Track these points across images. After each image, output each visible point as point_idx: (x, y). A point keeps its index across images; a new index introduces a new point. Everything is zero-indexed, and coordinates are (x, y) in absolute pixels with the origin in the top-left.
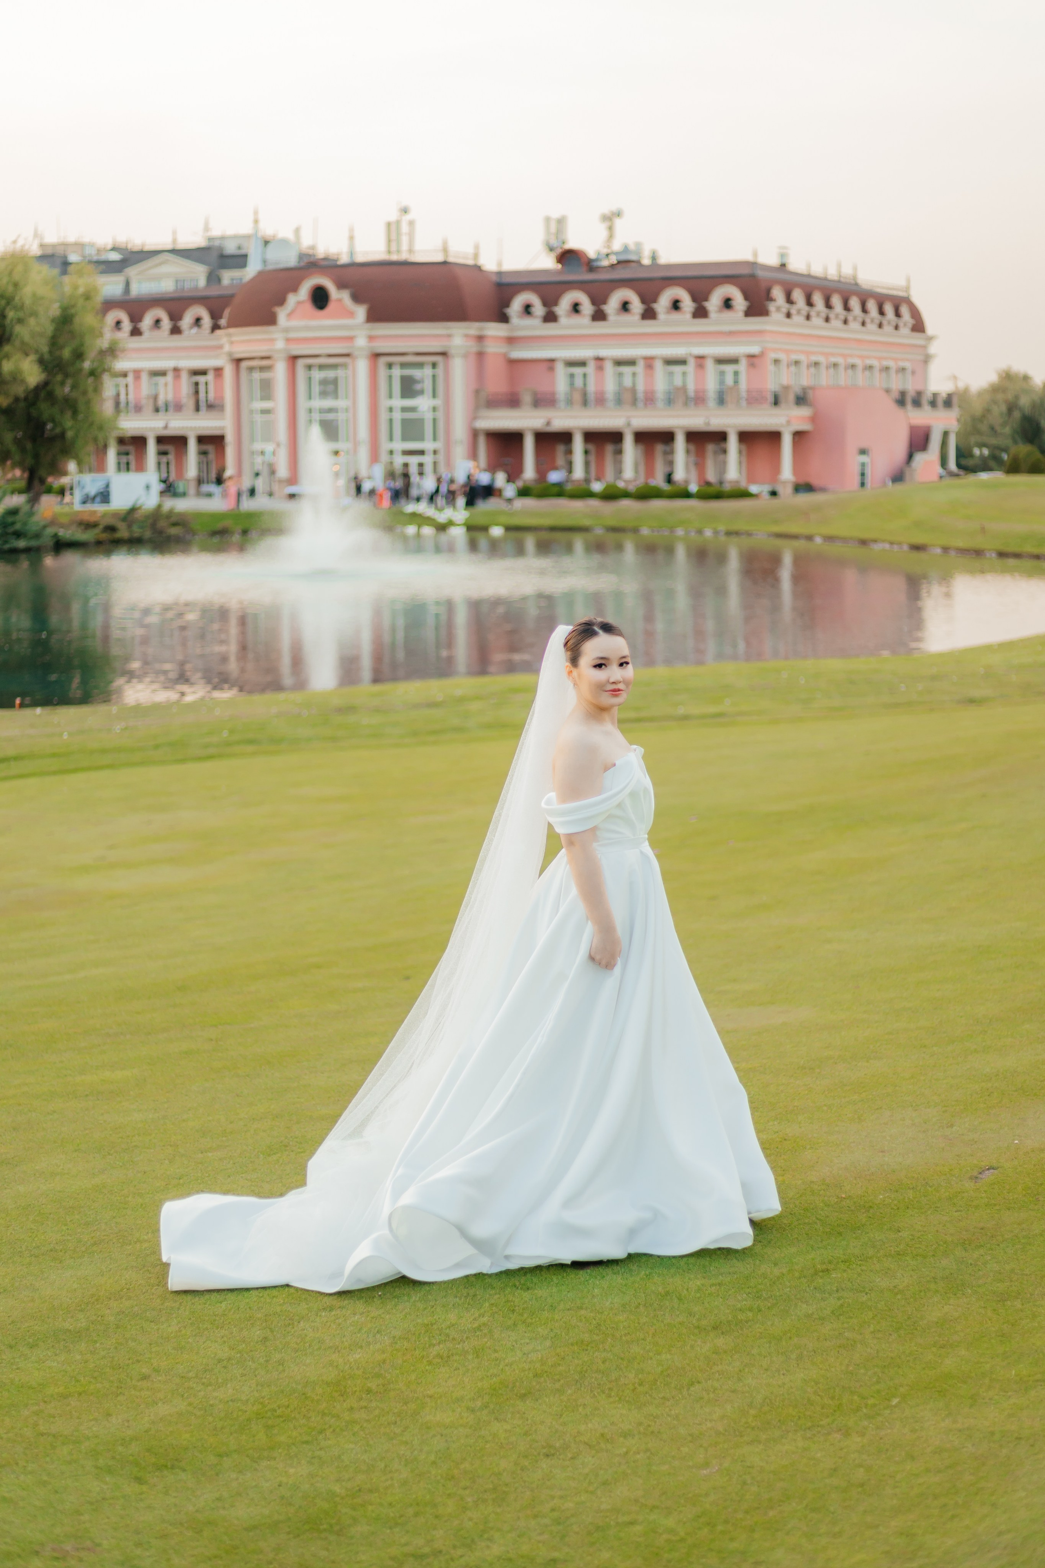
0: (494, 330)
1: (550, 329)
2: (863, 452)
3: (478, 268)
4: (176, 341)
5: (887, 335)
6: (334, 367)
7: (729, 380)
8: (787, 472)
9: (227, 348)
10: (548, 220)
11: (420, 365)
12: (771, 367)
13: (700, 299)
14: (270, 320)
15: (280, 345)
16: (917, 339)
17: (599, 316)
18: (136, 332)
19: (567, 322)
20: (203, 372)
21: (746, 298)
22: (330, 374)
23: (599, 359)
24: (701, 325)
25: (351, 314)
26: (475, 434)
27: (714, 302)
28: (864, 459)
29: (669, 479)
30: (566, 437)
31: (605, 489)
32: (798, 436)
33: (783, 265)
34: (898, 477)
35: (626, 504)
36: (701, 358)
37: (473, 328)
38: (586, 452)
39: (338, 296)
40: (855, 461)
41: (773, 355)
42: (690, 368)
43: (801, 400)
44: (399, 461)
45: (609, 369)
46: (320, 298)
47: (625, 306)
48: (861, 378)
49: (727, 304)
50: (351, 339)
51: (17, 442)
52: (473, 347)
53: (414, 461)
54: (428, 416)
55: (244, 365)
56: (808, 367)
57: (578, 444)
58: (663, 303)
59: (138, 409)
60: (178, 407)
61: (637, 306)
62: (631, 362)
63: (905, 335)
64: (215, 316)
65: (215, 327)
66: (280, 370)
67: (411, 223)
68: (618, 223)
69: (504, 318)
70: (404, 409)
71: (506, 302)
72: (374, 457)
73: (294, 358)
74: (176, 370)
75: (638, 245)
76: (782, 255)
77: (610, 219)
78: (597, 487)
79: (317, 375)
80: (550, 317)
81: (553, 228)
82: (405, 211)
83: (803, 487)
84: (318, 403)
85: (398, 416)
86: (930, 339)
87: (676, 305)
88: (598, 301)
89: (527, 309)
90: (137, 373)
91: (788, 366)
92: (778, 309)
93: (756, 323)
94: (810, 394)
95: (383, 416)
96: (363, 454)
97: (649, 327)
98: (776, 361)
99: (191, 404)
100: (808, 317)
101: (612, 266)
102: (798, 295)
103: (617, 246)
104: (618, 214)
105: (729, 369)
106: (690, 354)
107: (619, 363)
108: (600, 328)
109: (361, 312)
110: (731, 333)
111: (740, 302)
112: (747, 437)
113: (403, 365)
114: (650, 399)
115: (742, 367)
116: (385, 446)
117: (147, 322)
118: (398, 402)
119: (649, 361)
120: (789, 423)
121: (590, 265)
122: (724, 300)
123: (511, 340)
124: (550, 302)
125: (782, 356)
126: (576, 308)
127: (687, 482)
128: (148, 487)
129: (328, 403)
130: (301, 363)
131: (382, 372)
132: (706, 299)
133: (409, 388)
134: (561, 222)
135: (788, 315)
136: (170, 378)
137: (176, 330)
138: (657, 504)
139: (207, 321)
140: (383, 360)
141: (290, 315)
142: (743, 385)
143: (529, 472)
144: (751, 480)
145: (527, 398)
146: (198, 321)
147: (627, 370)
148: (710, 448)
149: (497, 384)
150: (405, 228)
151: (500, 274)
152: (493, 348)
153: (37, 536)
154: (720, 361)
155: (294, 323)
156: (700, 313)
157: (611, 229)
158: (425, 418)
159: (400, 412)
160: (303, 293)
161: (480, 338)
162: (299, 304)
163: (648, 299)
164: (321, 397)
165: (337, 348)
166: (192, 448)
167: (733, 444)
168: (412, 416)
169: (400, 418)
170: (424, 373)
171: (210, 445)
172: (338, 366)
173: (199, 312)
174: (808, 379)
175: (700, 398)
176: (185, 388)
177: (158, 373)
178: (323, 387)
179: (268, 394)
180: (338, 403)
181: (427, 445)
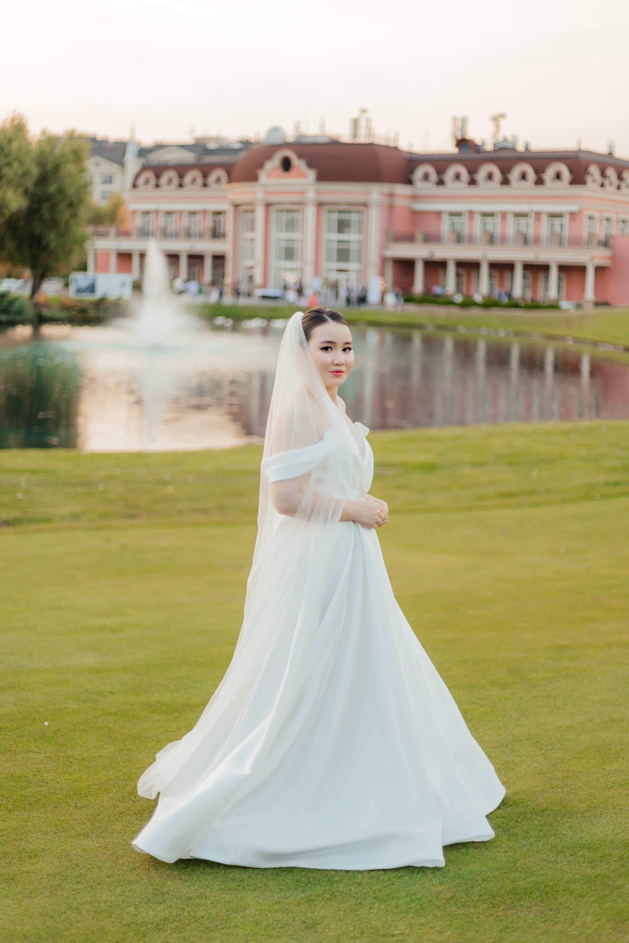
0: (401, 189)
1: (440, 191)
3: (396, 148)
4: (205, 192)
6: (294, 211)
7: (557, 229)
8: (590, 294)
9: (230, 197)
10: (455, 119)
11: (349, 212)
12: (586, 221)
13: (539, 171)
14: (254, 178)
15: (260, 195)
17: (472, 182)
18: (181, 186)
19: (451, 187)
20: (218, 213)
21: (571, 171)
22: (290, 216)
23: (471, 213)
24: (540, 190)
25: (305, 176)
26: (384, 260)
27: (549, 175)
29: (510, 296)
30: (442, 265)
31: (463, 301)
32: (600, 270)
33: (610, 154)
35: (475, 312)
36: (538, 214)
37: (386, 188)
38: (458, 275)
39: (298, 163)
41: (588, 213)
42: (531, 220)
43: (605, 244)
44: (332, 276)
45: (478, 219)
46: (286, 165)
47: (490, 177)
49: (558, 176)
50: (303, 193)
51: (19, 248)
52: (386, 201)
53: (342, 276)
54: (353, 247)
55: (242, 208)
56: (618, 222)
57: (452, 269)
58: (514, 174)
59: (176, 235)
60: (201, 236)
61: (498, 176)
62: (491, 215)
64: (229, 175)
65: (229, 182)
66: (260, 213)
67: (368, 120)
68: (503, 123)
69: (409, 182)
70: (339, 241)
71: (412, 171)
72: (317, 272)
73: (268, 205)
74: (204, 212)
75: (515, 138)
76: (611, 147)
77: (497, 119)
78: (459, 299)
79: (284, 217)
80: (441, 182)
81: (459, 124)
82: (364, 111)
83: (601, 303)
84: (285, 235)
85: (335, 246)
87: (524, 177)
88: (472, 171)
89: (426, 177)
90: (181, 213)
91: (601, 221)
92: (594, 181)
93: (577, 190)
94: (611, 241)
95: (324, 246)
96: (309, 270)
97: (505, 191)
98: (591, 218)
99: (208, 233)
100: (619, 188)
101: (495, 151)
102: (611, 172)
103: (500, 138)
104: (502, 116)
105: (557, 221)
106: (532, 211)
107: (485, 215)
108: (473, 191)
109: (312, 175)
110: (560, 197)
111: (566, 175)
112: (564, 269)
113: (340, 212)
114: (503, 240)
115: (566, 220)
116: (325, 265)
117: (188, 179)
118: (336, 236)
119: (504, 215)
120: (592, 260)
121: (477, 149)
122: (556, 174)
123: (414, 198)
124: (440, 172)
125: (596, 214)
126: (458, 177)
127: (523, 298)
128: (123, 284)
129: (290, 235)
130: (274, 208)
131: (325, 216)
132: (543, 172)
133: (342, 226)
134: (464, 121)
135: (602, 185)
136: (199, 217)
137: (205, 185)
138: (496, 313)
139: (224, 179)
140: (326, 208)
141: (269, 176)
142: (566, 232)
143: (418, 287)
144: (568, 298)
145: (419, 236)
146: (218, 180)
147: (489, 220)
148: (541, 276)
149: (401, 226)
150: (363, 123)
151: (411, 153)
152: (400, 203)
153: (20, 312)
154: (553, 215)
155: (271, 181)
156: (540, 182)
157: (497, 127)
158: (351, 248)
159: (336, 243)
160: (276, 161)
161: (391, 195)
162: (274, 169)
163: (505, 171)
164: (286, 231)
165: (296, 198)
166: (208, 263)
167: (554, 273)
168: (344, 246)
169: (336, 248)
170: (354, 217)
171: (218, 261)
172: (298, 211)
173: (220, 173)
174: (614, 230)
175: (537, 241)
176: (209, 223)
177: (193, 213)
178: (287, 224)
179: (252, 229)
180: (296, 235)
181: (352, 266)
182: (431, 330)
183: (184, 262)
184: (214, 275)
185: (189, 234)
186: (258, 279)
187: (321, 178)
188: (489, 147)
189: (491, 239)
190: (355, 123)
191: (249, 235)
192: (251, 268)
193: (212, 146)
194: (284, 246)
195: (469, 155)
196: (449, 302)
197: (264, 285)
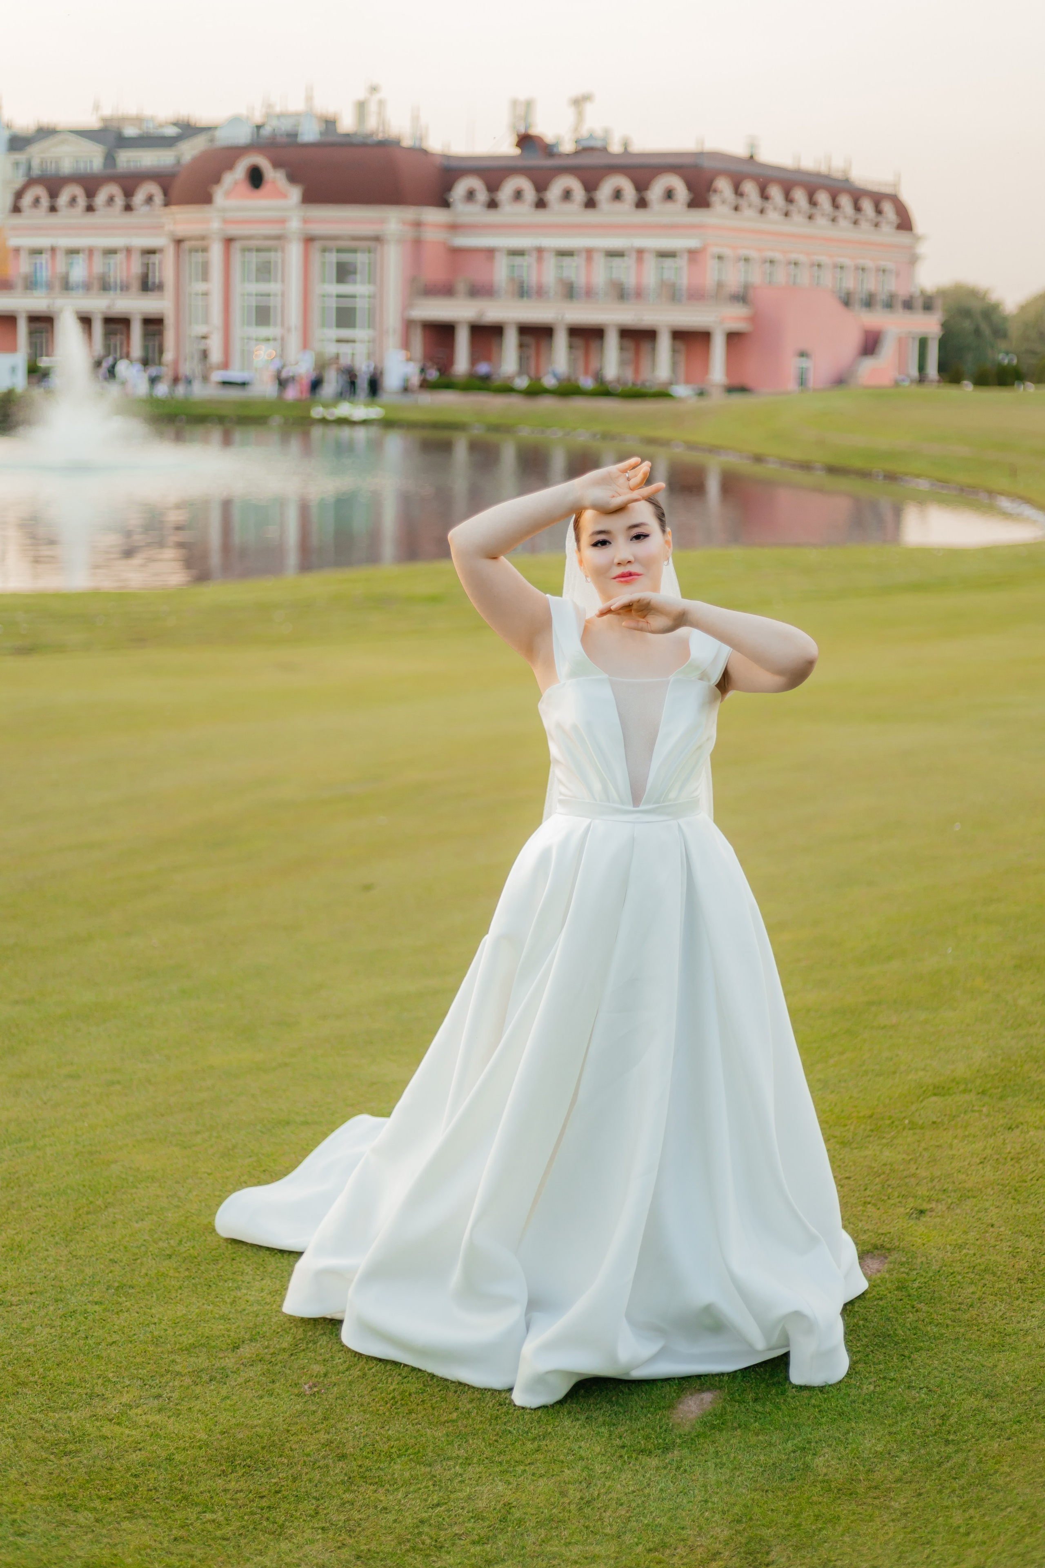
0: (433, 215)
1: (492, 217)
2: (803, 354)
3: (425, 152)
4: (128, 219)
5: (865, 231)
6: (268, 250)
7: (670, 275)
8: (718, 373)
9: (169, 227)
10: (515, 103)
11: (354, 251)
12: (713, 263)
13: (641, 187)
14: (206, 199)
15: (215, 225)
16: (903, 238)
17: (541, 204)
18: (90, 208)
19: (509, 211)
20: (151, 252)
21: (689, 187)
22: (264, 255)
23: (540, 251)
24: (641, 217)
25: (284, 196)
26: (409, 324)
27: (655, 192)
28: (804, 363)
29: (599, 377)
30: (496, 331)
31: (528, 387)
32: (733, 337)
33: (752, 157)
34: (840, 381)
35: (547, 404)
36: (640, 252)
37: (409, 213)
38: (521, 346)
39: (274, 176)
40: (792, 365)
41: (715, 250)
42: (631, 262)
43: (742, 297)
44: (331, 349)
45: (550, 260)
46: (256, 178)
47: (568, 195)
48: (804, 278)
49: (669, 195)
50: (283, 221)
52: (410, 233)
53: (345, 349)
54: (361, 304)
55: (186, 245)
56: (762, 263)
57: (511, 338)
58: (604, 192)
59: (84, 288)
60: (125, 288)
61: (579, 193)
62: (571, 253)
63: (888, 233)
64: (166, 192)
65: (167, 204)
66: (216, 252)
67: (381, 103)
68: (589, 108)
69: (445, 204)
70: (338, 296)
71: (449, 187)
72: (306, 344)
73: (229, 241)
74: (128, 251)
75: (607, 132)
76: (752, 145)
77: (579, 102)
78: (522, 383)
79: (254, 258)
80: (492, 204)
81: (521, 111)
82: (374, 89)
83: (736, 388)
84: (255, 287)
85: (333, 304)
86: (917, 238)
87: (618, 195)
88: (541, 187)
89: (471, 195)
90: (91, 251)
91: (735, 262)
92: (723, 202)
93: (698, 216)
94: (752, 294)
95: (316, 304)
96: (294, 341)
97: (590, 217)
98: (720, 258)
99: (136, 284)
100: (762, 211)
101: (577, 153)
102: (750, 188)
103: (584, 132)
104: (588, 98)
105: (669, 264)
106: (631, 248)
107: (561, 253)
108: (541, 217)
109: (295, 193)
110: (673, 227)
111: (682, 192)
112: (680, 336)
113: (339, 251)
114: (589, 292)
115: (682, 262)
116: (318, 332)
117: (101, 198)
118: (334, 288)
119: (589, 253)
120: (721, 322)
121: (548, 150)
122: (666, 192)
123: (454, 227)
124: (493, 187)
125: (727, 252)
126: (519, 195)
127: (619, 381)
128: (13, 370)
129: (263, 287)
130: (237, 246)
131: (316, 257)
132: (647, 188)
133: (344, 273)
134: (529, 105)
135: (737, 208)
136: (120, 257)
137: (128, 208)
138: (579, 404)
139: (159, 198)
140: (317, 245)
141: (228, 194)
142: (683, 281)
143: (462, 364)
144: (688, 381)
145: (461, 287)
146: (150, 199)
147: (567, 261)
148: (645, 347)
149: (434, 272)
150: (373, 108)
151: (448, 157)
152: (431, 235)
154: (662, 254)
155: (232, 203)
156: (642, 203)
157: (580, 116)
158: (358, 306)
159: (335, 299)
160: (239, 172)
161: (418, 225)
162: (236, 183)
163: (591, 187)
164: (257, 280)
165: (272, 230)
166: (136, 330)
167: (664, 343)
168: (346, 303)
169: (334, 305)
170: (360, 259)
171: (152, 327)
172: (276, 250)
173: (152, 188)
174: (756, 277)
175: (639, 294)
176: (136, 267)
177: (111, 252)
178: (258, 270)
179: (205, 276)
180: (273, 287)
181: (360, 333)
182: (477, 432)
183: (98, 328)
184: (145, 348)
185: (105, 286)
186: (216, 356)
187: (311, 198)
188: (568, 147)
189: (570, 292)
190: (361, 107)
191: (199, 287)
192: (204, 337)
193: (130, 131)
194: (254, 304)
195: (538, 161)
196: (507, 389)
197: (225, 365)
